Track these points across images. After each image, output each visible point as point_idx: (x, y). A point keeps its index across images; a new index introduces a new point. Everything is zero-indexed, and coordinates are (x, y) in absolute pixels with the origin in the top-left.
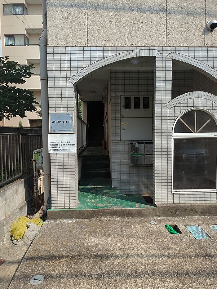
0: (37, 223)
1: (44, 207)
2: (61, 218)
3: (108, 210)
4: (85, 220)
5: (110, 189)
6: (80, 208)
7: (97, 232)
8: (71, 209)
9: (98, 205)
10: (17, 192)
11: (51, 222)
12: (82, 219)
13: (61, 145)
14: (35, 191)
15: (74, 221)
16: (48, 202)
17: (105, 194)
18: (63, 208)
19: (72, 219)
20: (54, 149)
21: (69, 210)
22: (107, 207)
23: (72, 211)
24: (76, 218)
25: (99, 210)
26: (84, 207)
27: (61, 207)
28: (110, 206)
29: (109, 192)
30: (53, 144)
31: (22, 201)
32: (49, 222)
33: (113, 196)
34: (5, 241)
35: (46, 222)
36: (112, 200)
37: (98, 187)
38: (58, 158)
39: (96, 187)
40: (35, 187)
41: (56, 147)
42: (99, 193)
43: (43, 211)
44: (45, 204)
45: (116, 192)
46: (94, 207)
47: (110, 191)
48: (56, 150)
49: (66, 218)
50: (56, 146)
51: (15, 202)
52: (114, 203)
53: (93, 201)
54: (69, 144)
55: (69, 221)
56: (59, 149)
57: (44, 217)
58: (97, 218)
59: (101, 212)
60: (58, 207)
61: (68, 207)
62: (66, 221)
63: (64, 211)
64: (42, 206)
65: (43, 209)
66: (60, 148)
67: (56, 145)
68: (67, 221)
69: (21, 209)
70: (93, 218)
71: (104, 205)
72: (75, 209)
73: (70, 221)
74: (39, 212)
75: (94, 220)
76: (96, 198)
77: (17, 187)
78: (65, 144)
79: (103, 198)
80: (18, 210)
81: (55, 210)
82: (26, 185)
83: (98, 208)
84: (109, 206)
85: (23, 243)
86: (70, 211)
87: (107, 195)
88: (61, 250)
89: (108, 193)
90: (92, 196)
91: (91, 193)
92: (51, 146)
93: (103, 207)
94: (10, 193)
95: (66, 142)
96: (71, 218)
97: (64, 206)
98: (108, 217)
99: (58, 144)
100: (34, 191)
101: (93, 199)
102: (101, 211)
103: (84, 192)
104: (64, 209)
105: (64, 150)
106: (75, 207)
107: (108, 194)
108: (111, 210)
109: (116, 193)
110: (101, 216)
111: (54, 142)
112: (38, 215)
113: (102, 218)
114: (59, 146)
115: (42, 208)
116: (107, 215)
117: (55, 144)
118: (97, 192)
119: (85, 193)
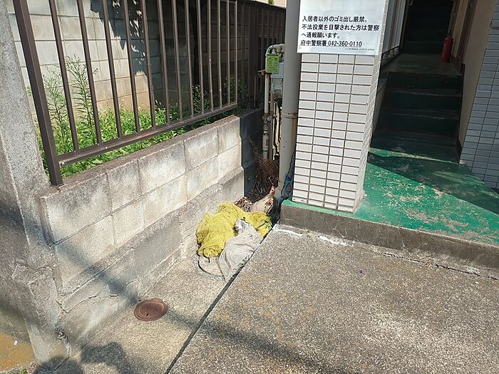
0: (258, 223)
1: (277, 191)
2: (313, 228)
3: (447, 239)
4: (375, 249)
5: (455, 169)
6: (366, 217)
7: (406, 299)
8: (340, 214)
9: (418, 217)
10: (219, 147)
11: (288, 231)
12: (367, 243)
13: (337, 27)
14: (265, 148)
15: (345, 244)
16: (287, 182)
17: (440, 183)
18: (321, 204)
19: (339, 237)
20: (314, 39)
21: (333, 213)
22: (446, 229)
23: (342, 218)
24: (351, 237)
25: (420, 234)
26: (376, 215)
27: (316, 201)
28: (456, 226)
29: (451, 179)
30: (313, 23)
31: (233, 167)
32: (284, 231)
33: (464, 194)
34: (182, 253)
35: (276, 228)
36: (463, 209)
37: (418, 157)
38: (323, 68)
39: (413, 156)
40: (265, 138)
41: (320, 35)
42: (422, 177)
43: (275, 200)
44: (281, 185)
45: (471, 183)
46: (404, 219)
47: (455, 175)
48: (319, 43)
49: (326, 231)
50: (320, 31)
51: (216, 170)
52: (468, 219)
53: (403, 199)
54: (361, 24)
55: (332, 242)
56: (327, 39)
57: (275, 215)
58: (411, 252)
59: (426, 240)
60: (308, 199)
61: (334, 207)
62: (323, 238)
63: (322, 213)
64: (273, 189)
65: (275, 196)
66: (332, 39)
67: (321, 27)
68: (326, 239)
69: (228, 185)
70: (399, 248)
71: (436, 218)
72: (349, 216)
73: (334, 241)
74: (266, 199)
75: (401, 254)
76: (412, 193)
77: (222, 136)
78: (349, 24)
79: (434, 194)
80: (220, 189)
81: (300, 206)
82: (246, 132)
83: (418, 228)
84: (451, 226)
85: (217, 272)
86: (336, 217)
87: (446, 187)
88: (295, 333)
89: (448, 182)
90: (402, 182)
91: (400, 173)
92: (306, 31)
93: (432, 227)
94: (199, 148)
95: (352, 19)
96: (337, 234)
97: (324, 202)
98: (444, 258)
99: (329, 23)
100: (262, 147)
101: (405, 195)
102: (427, 237)
103: (379, 165)
104: (323, 207)
105: (343, 44)
106: (351, 210)
107: (448, 186)
108: (459, 242)
109: (471, 187)
110: (421, 249)
111: (316, 17)
112: (263, 205)
113: (424, 256)
114: (328, 31)
115: (273, 193)
116: (442, 253)
117: (318, 23)
118: (415, 173)
119: (383, 171)
